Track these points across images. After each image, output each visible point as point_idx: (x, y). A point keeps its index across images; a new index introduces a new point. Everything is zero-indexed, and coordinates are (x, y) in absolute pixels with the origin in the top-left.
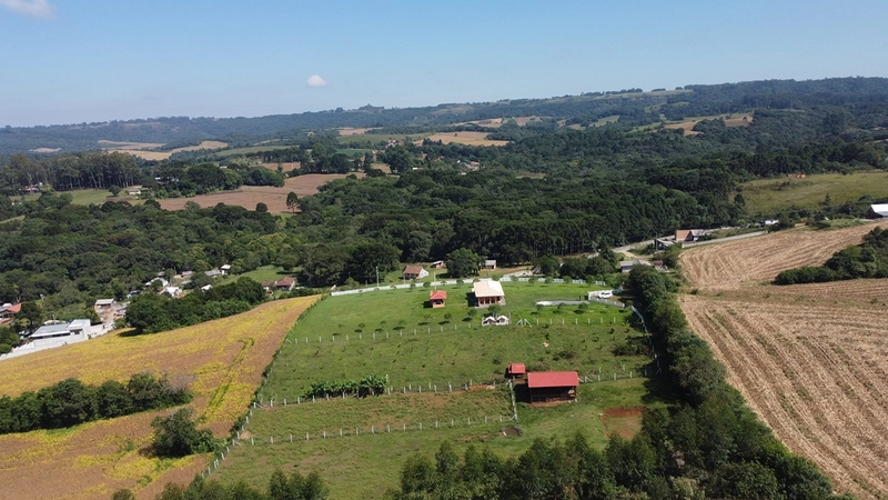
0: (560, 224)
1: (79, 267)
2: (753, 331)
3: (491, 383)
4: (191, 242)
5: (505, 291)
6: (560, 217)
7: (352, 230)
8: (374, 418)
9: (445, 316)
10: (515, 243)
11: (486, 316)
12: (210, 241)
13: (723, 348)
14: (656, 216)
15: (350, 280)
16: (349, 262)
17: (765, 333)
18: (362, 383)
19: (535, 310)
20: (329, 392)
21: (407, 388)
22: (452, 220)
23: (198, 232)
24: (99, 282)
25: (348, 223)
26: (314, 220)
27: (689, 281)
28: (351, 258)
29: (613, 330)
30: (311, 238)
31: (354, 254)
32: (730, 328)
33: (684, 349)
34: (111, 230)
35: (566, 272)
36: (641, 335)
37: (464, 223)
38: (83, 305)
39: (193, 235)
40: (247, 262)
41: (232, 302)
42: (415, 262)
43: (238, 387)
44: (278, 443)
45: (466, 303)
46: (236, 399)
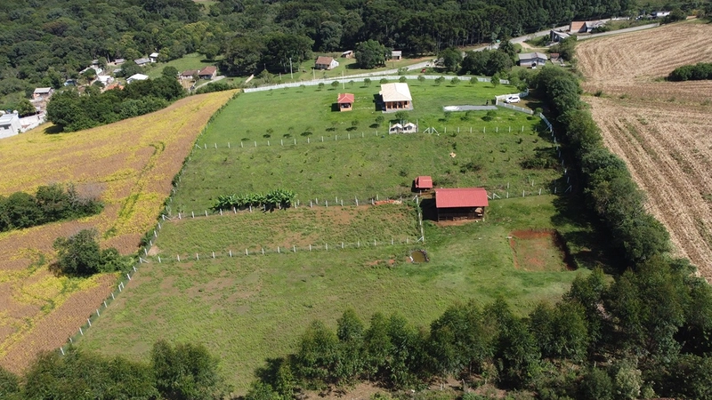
0: (463, 16)
1: (19, 55)
2: (667, 146)
3: (397, 198)
4: (122, 31)
5: (412, 93)
6: (463, 8)
7: (269, 18)
8: (280, 235)
9: (353, 123)
10: (419, 34)
11: (394, 122)
12: (139, 30)
13: (635, 163)
14: (553, 7)
15: (265, 72)
16: (265, 53)
17: (680, 148)
18: (269, 197)
19: (442, 116)
20: (236, 205)
21: (314, 202)
22: (361, 10)
23: (127, 20)
24: (38, 70)
25: (266, 12)
26: (236, 7)
27: (584, 75)
28: (266, 48)
29: (521, 140)
30: (232, 27)
31: (268, 45)
32: (642, 141)
33: (601, 170)
34: (45, 19)
35: (469, 67)
36: (549, 145)
37: (371, 13)
38: (24, 93)
39: (122, 24)
40: (172, 50)
41: (150, 99)
42: (326, 51)
43: (148, 196)
44: (185, 261)
45: (374, 108)
46: (146, 210)
